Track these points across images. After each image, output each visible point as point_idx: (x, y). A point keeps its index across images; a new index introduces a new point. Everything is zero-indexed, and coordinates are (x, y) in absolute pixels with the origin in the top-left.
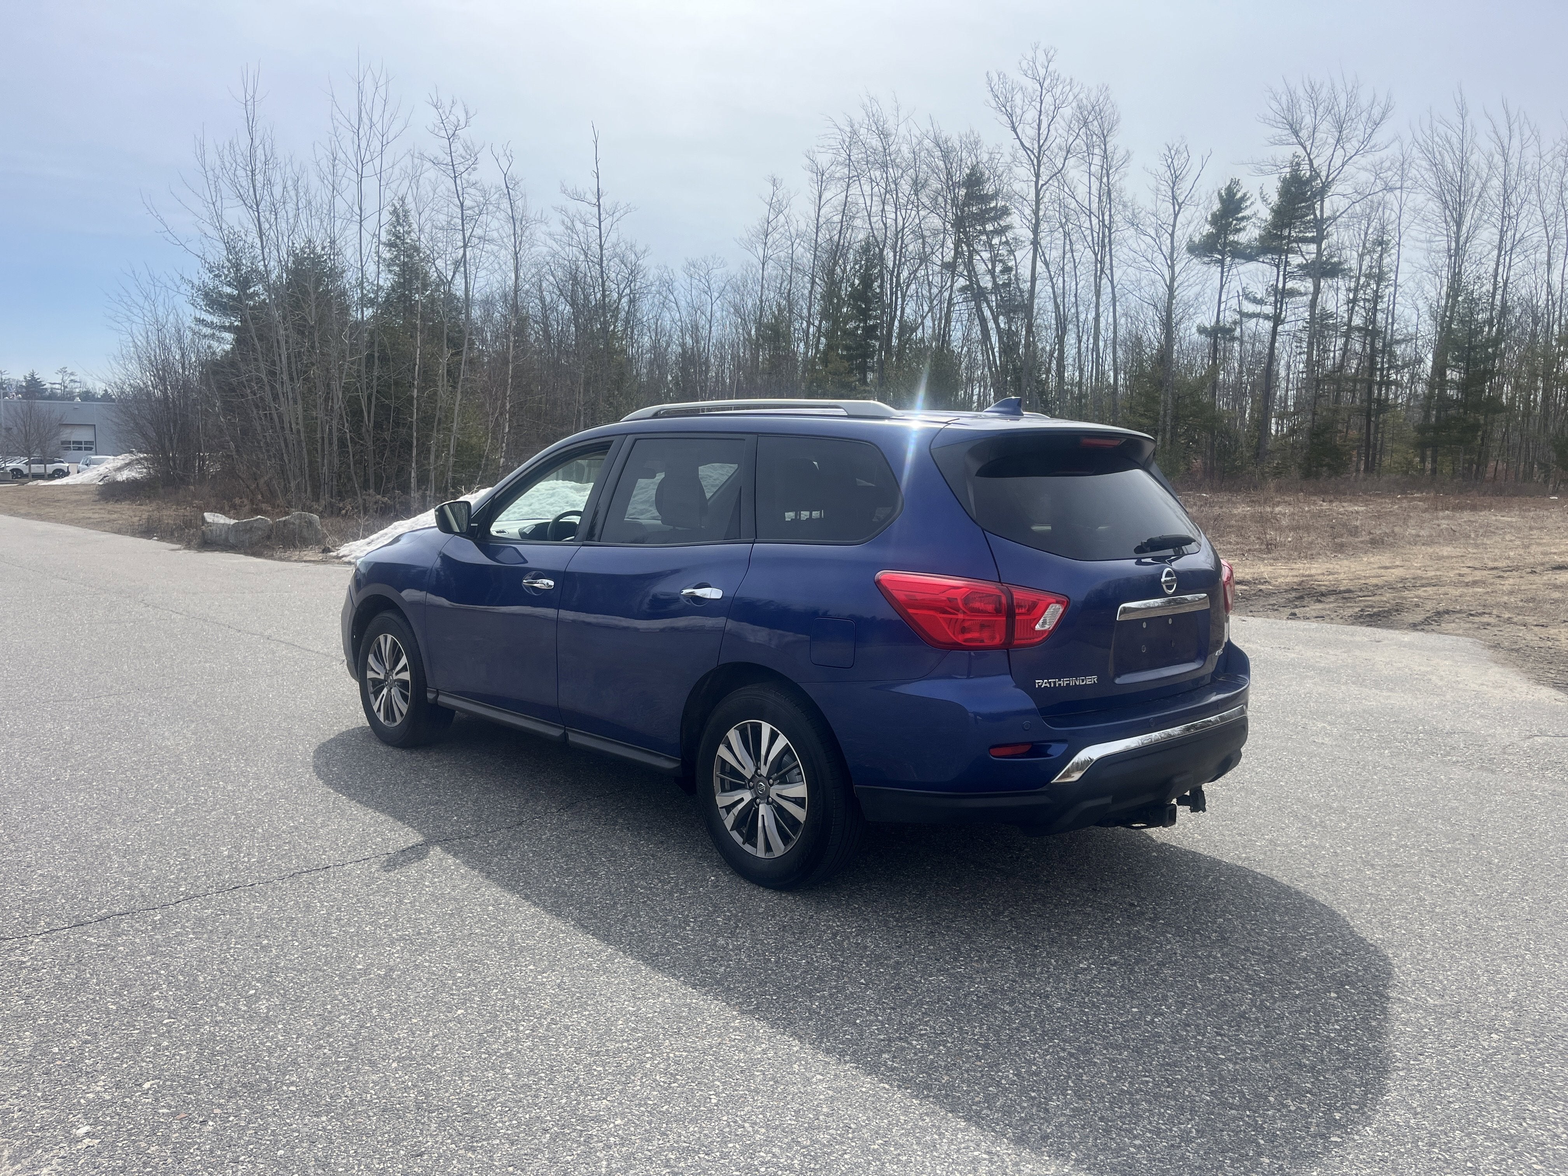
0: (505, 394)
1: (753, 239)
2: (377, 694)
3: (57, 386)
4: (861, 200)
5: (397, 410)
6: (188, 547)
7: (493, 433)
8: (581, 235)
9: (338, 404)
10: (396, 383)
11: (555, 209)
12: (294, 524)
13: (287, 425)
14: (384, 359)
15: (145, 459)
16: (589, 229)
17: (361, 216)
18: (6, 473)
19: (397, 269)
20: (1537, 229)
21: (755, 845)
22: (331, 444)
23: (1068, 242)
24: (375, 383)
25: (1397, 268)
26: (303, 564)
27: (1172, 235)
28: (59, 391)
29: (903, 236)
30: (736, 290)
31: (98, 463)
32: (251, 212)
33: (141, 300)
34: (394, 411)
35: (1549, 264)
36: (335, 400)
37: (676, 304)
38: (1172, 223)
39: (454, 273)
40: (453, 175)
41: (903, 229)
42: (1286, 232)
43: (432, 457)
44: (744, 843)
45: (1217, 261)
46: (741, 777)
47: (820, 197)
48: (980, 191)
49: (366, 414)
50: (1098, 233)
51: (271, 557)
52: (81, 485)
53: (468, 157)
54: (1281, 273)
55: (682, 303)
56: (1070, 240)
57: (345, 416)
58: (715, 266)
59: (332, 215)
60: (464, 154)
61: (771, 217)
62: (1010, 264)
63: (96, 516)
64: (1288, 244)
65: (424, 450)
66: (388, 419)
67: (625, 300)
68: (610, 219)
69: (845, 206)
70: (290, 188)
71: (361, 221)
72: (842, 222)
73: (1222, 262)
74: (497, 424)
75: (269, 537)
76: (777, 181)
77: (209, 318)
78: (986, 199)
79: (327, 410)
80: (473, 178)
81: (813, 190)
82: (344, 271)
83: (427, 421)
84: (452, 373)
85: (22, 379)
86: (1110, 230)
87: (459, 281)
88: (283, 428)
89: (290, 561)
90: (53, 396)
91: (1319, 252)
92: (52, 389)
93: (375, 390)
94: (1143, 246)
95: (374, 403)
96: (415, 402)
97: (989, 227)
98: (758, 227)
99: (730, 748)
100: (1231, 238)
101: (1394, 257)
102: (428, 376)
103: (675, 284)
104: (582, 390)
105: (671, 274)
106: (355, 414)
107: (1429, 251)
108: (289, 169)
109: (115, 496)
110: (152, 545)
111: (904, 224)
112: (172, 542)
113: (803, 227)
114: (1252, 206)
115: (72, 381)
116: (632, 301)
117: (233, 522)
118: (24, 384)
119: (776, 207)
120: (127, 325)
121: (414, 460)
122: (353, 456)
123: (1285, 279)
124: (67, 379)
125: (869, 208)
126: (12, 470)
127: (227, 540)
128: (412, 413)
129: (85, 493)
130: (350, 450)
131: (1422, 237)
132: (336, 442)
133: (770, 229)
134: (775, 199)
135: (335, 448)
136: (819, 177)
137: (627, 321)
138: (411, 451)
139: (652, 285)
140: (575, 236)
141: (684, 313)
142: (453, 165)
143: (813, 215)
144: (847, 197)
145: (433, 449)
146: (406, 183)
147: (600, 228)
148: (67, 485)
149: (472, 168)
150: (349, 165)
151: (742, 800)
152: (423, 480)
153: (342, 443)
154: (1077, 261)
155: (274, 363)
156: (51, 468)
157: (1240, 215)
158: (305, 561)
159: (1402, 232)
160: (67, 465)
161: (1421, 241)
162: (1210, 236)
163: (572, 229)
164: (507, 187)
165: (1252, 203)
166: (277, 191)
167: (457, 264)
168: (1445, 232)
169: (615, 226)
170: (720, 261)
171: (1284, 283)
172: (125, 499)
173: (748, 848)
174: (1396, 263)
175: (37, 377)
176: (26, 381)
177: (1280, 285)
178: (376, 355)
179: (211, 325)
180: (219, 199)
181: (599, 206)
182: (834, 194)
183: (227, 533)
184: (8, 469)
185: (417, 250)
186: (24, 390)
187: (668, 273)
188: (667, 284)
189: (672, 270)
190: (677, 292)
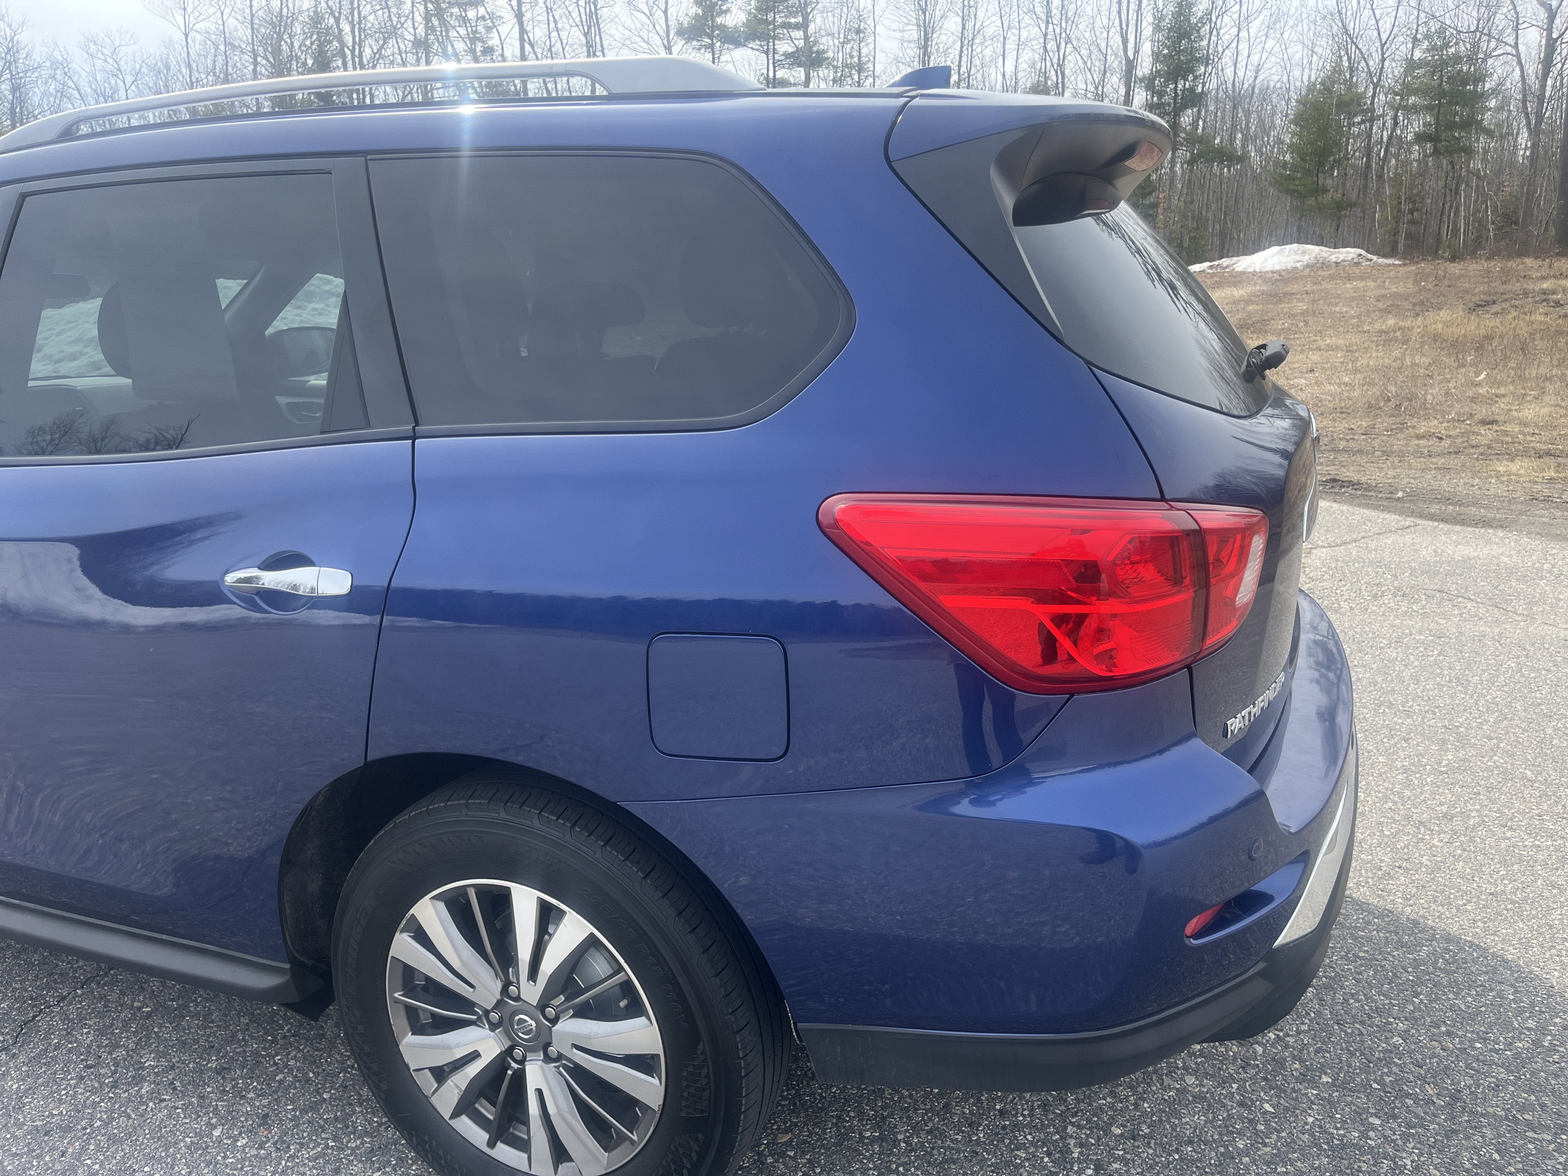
20: (994, 18)
21: (523, 1145)
23: (551, 19)
25: (874, 58)
27: (665, 12)
35: (1004, 56)
37: (78, 90)
42: (770, 17)
44: (491, 1144)
45: (706, 47)
46: (467, 1005)
50: (585, 8)
54: (771, 61)
58: (123, 42)
62: (490, 43)
64: (774, 30)
73: (712, 47)
91: (806, 38)
94: (638, 26)
99: (422, 937)
100: (719, 20)
101: (871, 47)
103: (71, 66)
107: (903, 40)
123: (774, 67)
131: (895, 26)
139: (40, 67)
151: (475, 1056)
154: (564, 41)
159: (876, 20)
161: (894, 30)
162: (696, 17)
168: (915, 21)
170: (127, 37)
171: (775, 72)
173: (504, 1153)
174: (873, 53)
177: (771, 75)
187: (60, 51)
188: (61, 66)
189: (65, 47)
190: (77, 76)
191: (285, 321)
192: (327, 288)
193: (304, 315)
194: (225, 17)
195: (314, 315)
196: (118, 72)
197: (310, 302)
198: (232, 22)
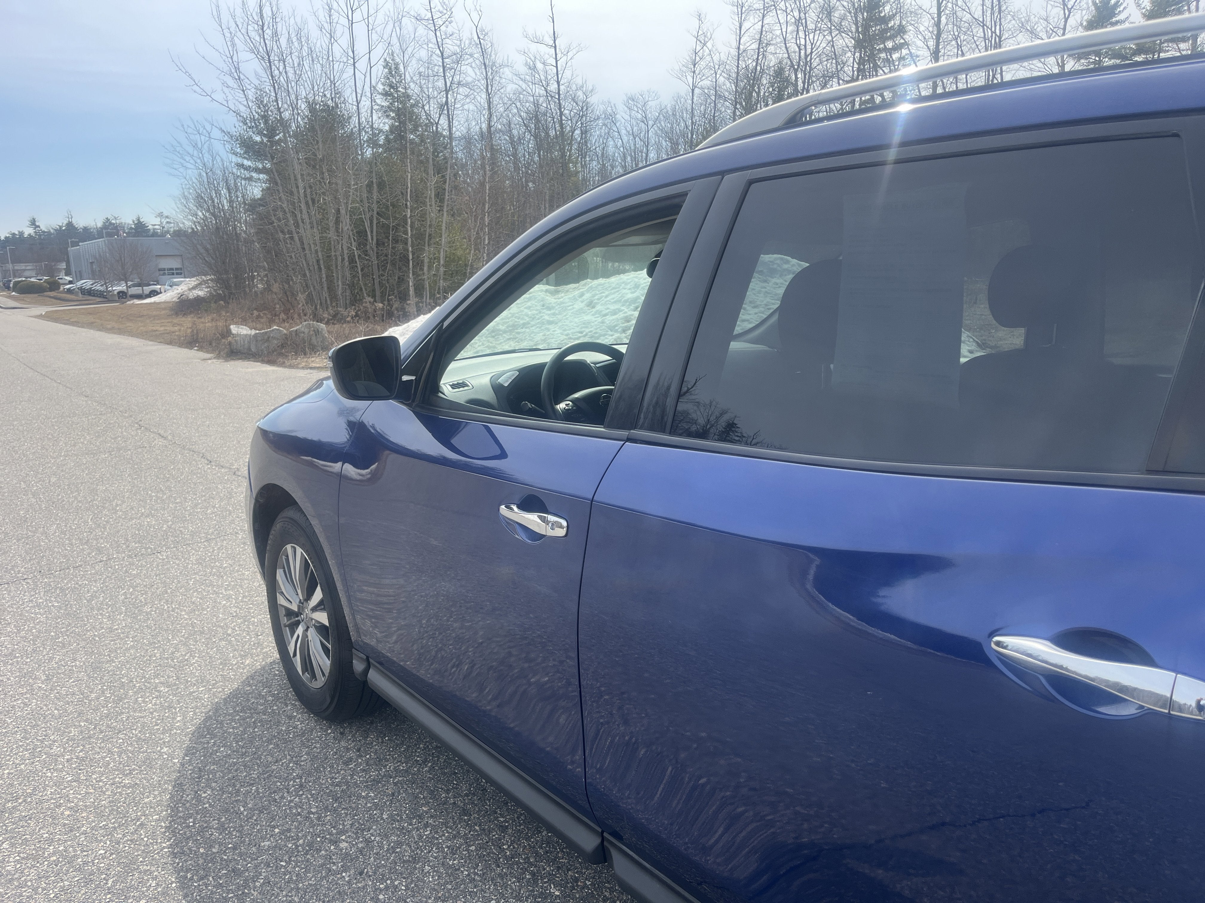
0: (483, 211)
1: (684, 69)
2: (293, 627)
3: (157, 227)
4: (777, 27)
5: (395, 228)
6: (218, 357)
7: (476, 245)
8: (541, 73)
9: (346, 226)
10: (393, 205)
11: (519, 51)
12: (304, 333)
13: (306, 246)
14: (381, 185)
15: (211, 280)
16: (547, 68)
17: (354, 59)
18: (114, 295)
19: (393, 114)
22: (343, 259)
24: (375, 206)
26: (309, 371)
28: (159, 231)
29: (811, 59)
30: (666, 118)
31: (177, 284)
32: (264, 64)
33: (190, 149)
34: (393, 230)
36: (344, 223)
37: (619, 132)
38: (1062, 27)
39: (440, 115)
40: (433, 29)
41: (811, 53)
43: (426, 268)
47: (740, 28)
48: (880, 12)
49: (369, 233)
51: (282, 365)
52: (165, 302)
53: (445, 11)
55: (623, 132)
56: (962, 51)
57: (352, 236)
58: (650, 99)
59: (331, 59)
60: (441, 9)
61: (698, 48)
63: (162, 329)
65: (419, 263)
66: (388, 237)
67: (578, 132)
68: (565, 57)
69: (761, 34)
70: (294, 39)
71: (354, 63)
72: (759, 49)
74: (478, 237)
75: (283, 346)
76: (702, 16)
77: (247, 163)
78: (885, 20)
79: (338, 232)
80: (450, 30)
81: (734, 22)
82: (350, 117)
83: (419, 237)
84: (440, 196)
85: (131, 222)
86: (1000, 37)
87: (443, 122)
88: (304, 249)
89: (298, 368)
90: (155, 234)
92: (154, 229)
93: (375, 213)
95: (375, 222)
96: (409, 220)
97: (890, 44)
98: (688, 58)
102: (418, 198)
103: (617, 116)
104: (547, 206)
105: (614, 108)
106: (361, 234)
108: (292, 20)
109: (182, 311)
110: (193, 355)
111: (812, 49)
112: (208, 352)
113: (723, 57)
114: (1125, 11)
115: (167, 222)
116: (584, 133)
117: (253, 332)
118: (133, 226)
119: (702, 39)
120: (181, 170)
121: (411, 271)
122: (362, 270)
124: (164, 221)
125: (784, 33)
126: (119, 293)
127: (249, 349)
128: (407, 231)
129: (165, 309)
130: (358, 266)
132: (346, 259)
133: (698, 59)
134: (700, 32)
135: (347, 264)
136: (740, 10)
137: (580, 149)
138: (409, 263)
139: (598, 118)
140: (537, 75)
141: (625, 139)
142: (433, 20)
143: (735, 44)
144: (762, 26)
145: (426, 260)
146: (390, 26)
147: (557, 67)
148: (155, 303)
149: (449, 21)
150: (342, 13)
152: (419, 290)
153: (352, 260)
155: (292, 193)
156: (147, 290)
157: (1114, 20)
158: (311, 368)
160: (159, 287)
163: (534, 68)
164: (479, 38)
165: (1125, 8)
166: (283, 41)
167: (441, 107)
169: (569, 64)
170: (654, 94)
172: (191, 313)
175: (142, 220)
176: (135, 224)
178: (375, 181)
179: (247, 168)
180: (235, 52)
181: (555, 47)
182: (752, 24)
183: (249, 342)
184: (116, 292)
185: (408, 97)
186: (133, 231)
187: (611, 107)
188: (611, 118)
189: (614, 105)
190: (619, 123)
191: (754, 291)
192: (786, 266)
193: (768, 288)
194: (718, 76)
195: (775, 288)
196: (645, 120)
197: (773, 278)
198: (721, 80)
